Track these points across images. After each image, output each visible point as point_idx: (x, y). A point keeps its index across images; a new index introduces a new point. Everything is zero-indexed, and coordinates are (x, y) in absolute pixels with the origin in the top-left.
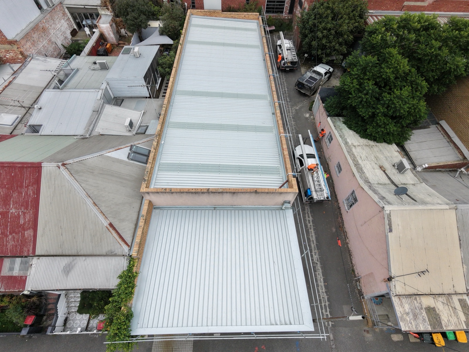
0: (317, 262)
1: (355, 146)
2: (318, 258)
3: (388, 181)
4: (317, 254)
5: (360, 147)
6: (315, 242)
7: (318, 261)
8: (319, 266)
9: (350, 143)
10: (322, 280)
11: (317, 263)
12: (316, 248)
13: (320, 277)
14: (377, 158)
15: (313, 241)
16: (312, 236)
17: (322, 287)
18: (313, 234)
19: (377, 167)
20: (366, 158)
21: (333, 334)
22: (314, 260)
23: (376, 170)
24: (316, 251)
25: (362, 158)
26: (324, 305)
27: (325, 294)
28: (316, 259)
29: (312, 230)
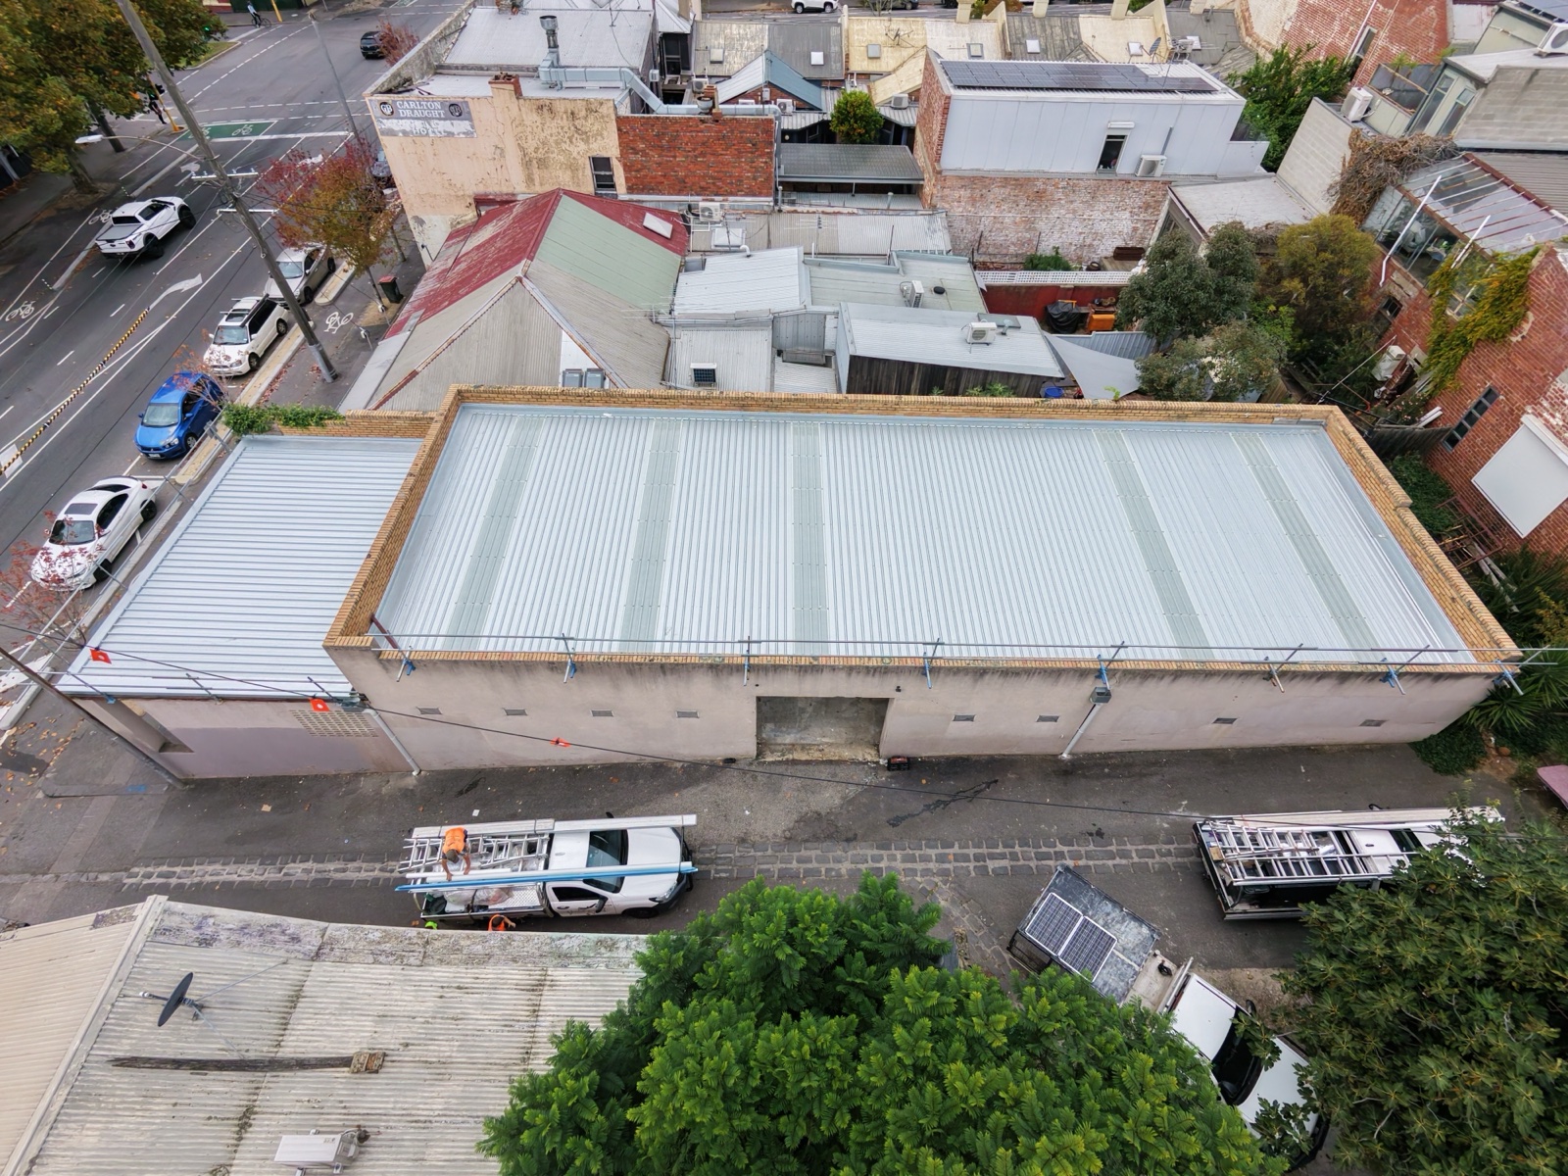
0: (284, 871)
1: (537, 987)
2: (290, 878)
3: (294, 1046)
4: (305, 877)
5: (523, 1013)
6: (339, 876)
7: (285, 874)
8: (272, 875)
9: (557, 974)
10: (235, 877)
11: (281, 870)
12: (319, 876)
13: (244, 873)
14: (440, 1069)
15: (344, 870)
16: (359, 870)
17: (218, 874)
18: (363, 875)
19: (388, 1038)
20: (452, 1012)
21: (107, 882)
22: (292, 865)
23: (368, 1024)
24: (313, 874)
25: (457, 993)
26: (174, 873)
27: (196, 880)
28: (291, 871)
29: (376, 873)
